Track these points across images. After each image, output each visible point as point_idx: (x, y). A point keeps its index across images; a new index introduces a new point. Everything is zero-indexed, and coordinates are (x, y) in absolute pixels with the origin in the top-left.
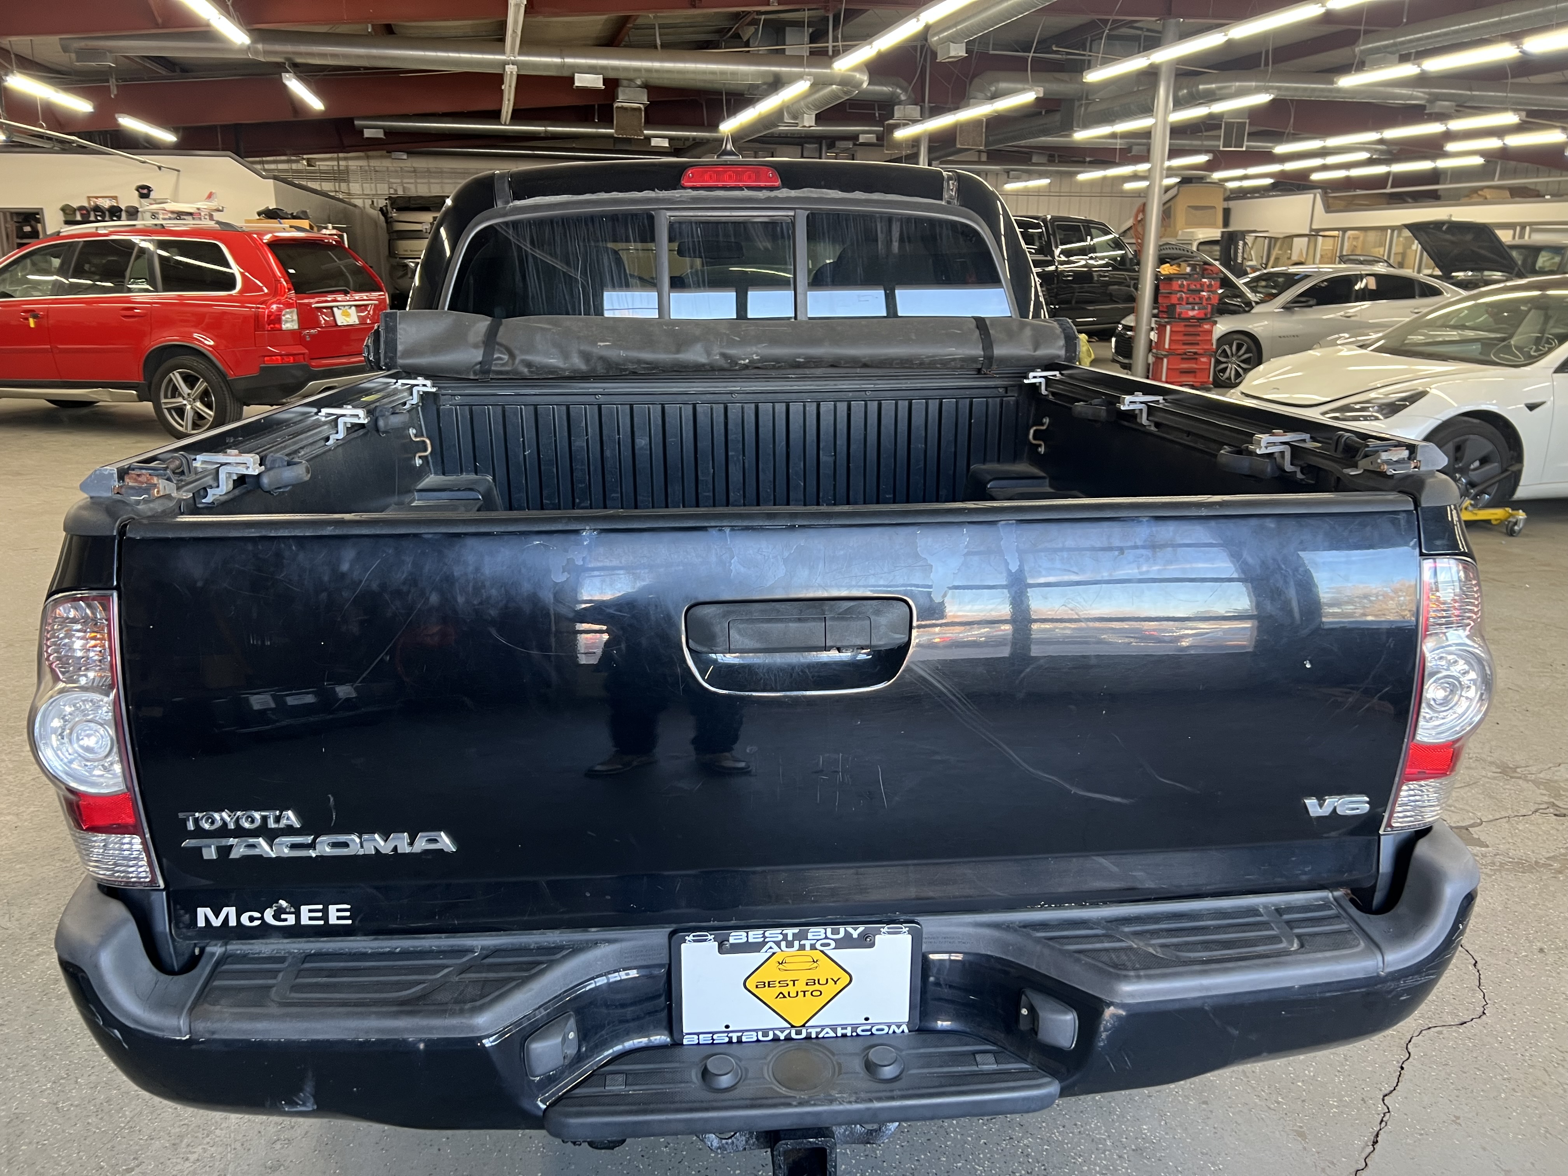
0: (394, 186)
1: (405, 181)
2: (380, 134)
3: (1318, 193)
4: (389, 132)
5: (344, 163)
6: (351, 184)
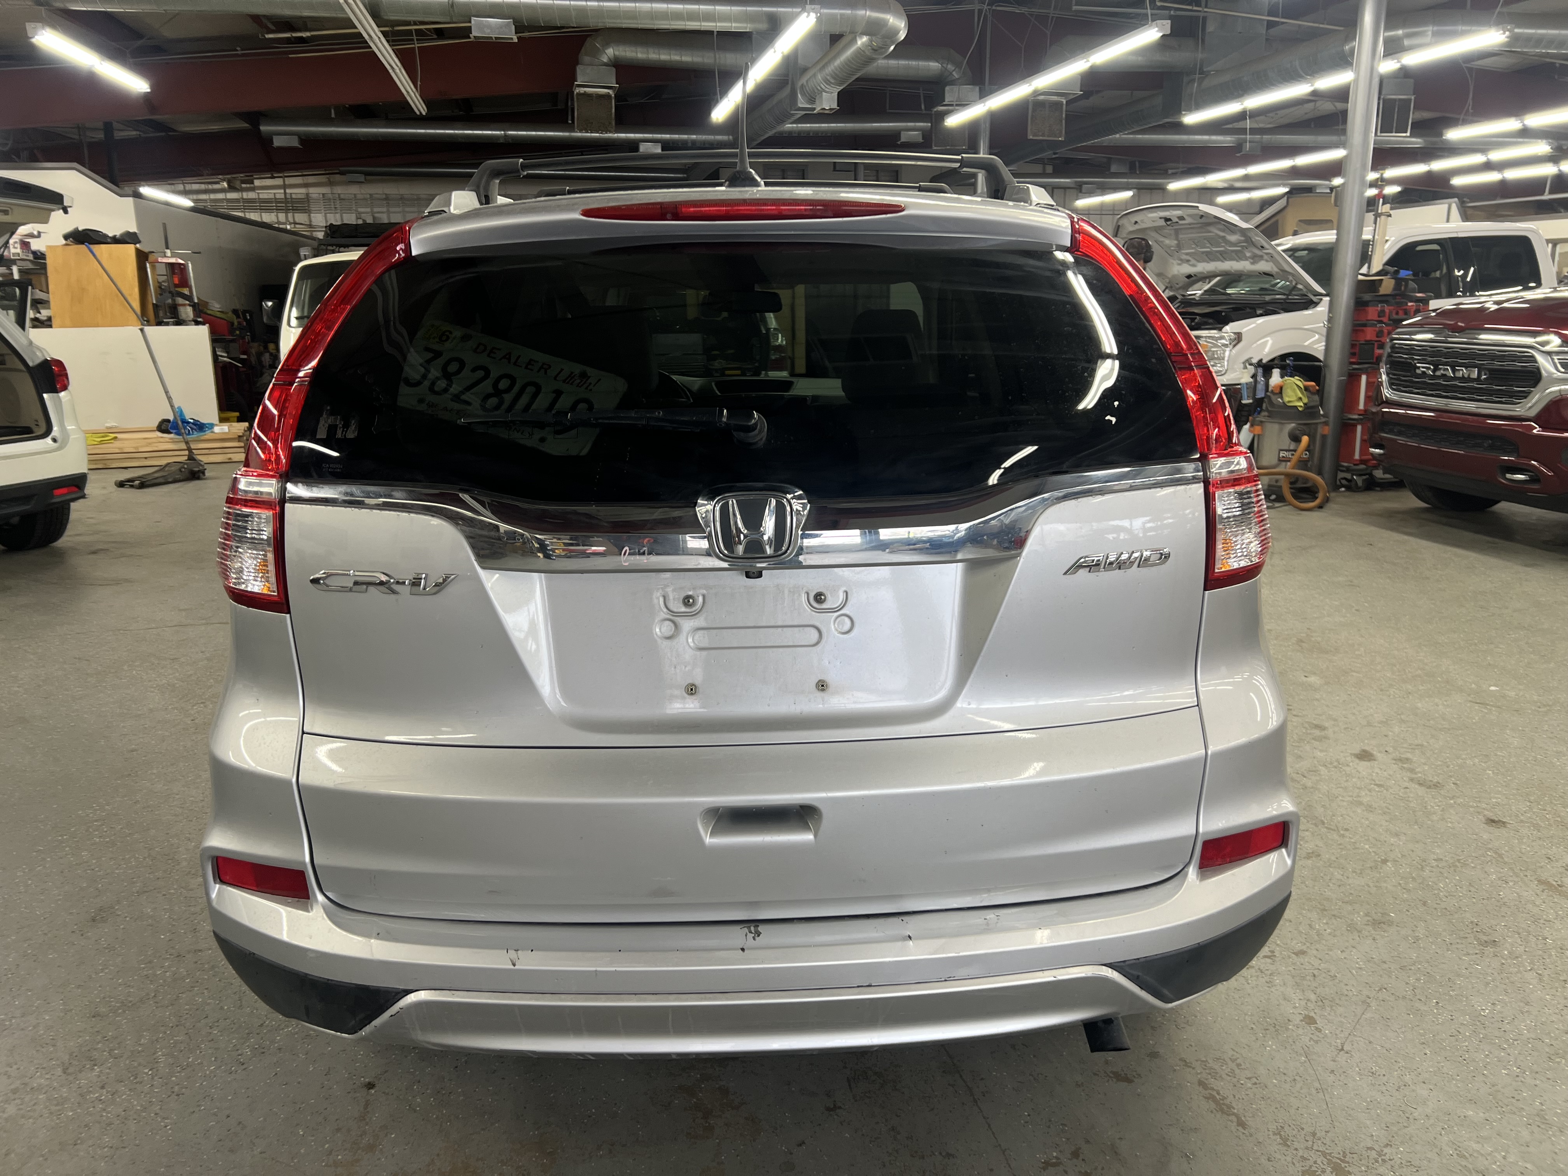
2: (294, 142)
3: (1454, 203)
4: (305, 140)
5: (303, 191)
6: (312, 215)
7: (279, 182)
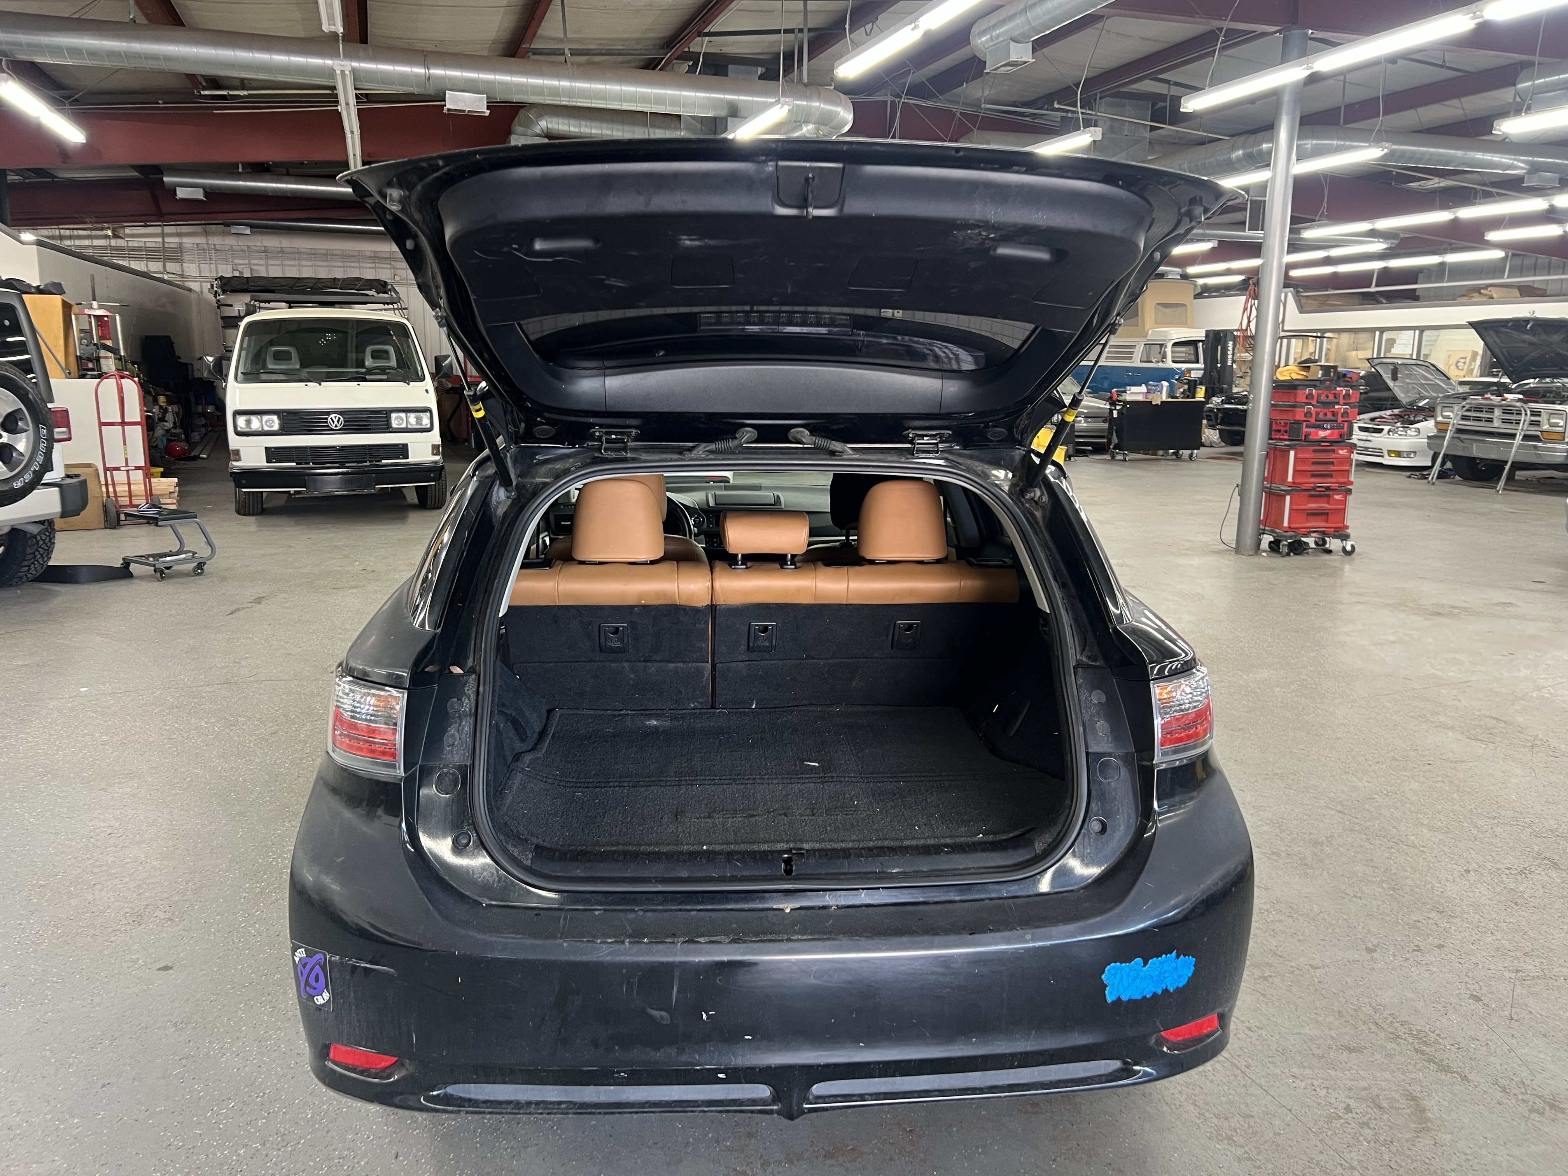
0: (240, 268)
1: (253, 262)
2: (199, 195)
3: (1290, 293)
4: (211, 193)
5: (176, 240)
6: (185, 265)
7: (158, 230)
